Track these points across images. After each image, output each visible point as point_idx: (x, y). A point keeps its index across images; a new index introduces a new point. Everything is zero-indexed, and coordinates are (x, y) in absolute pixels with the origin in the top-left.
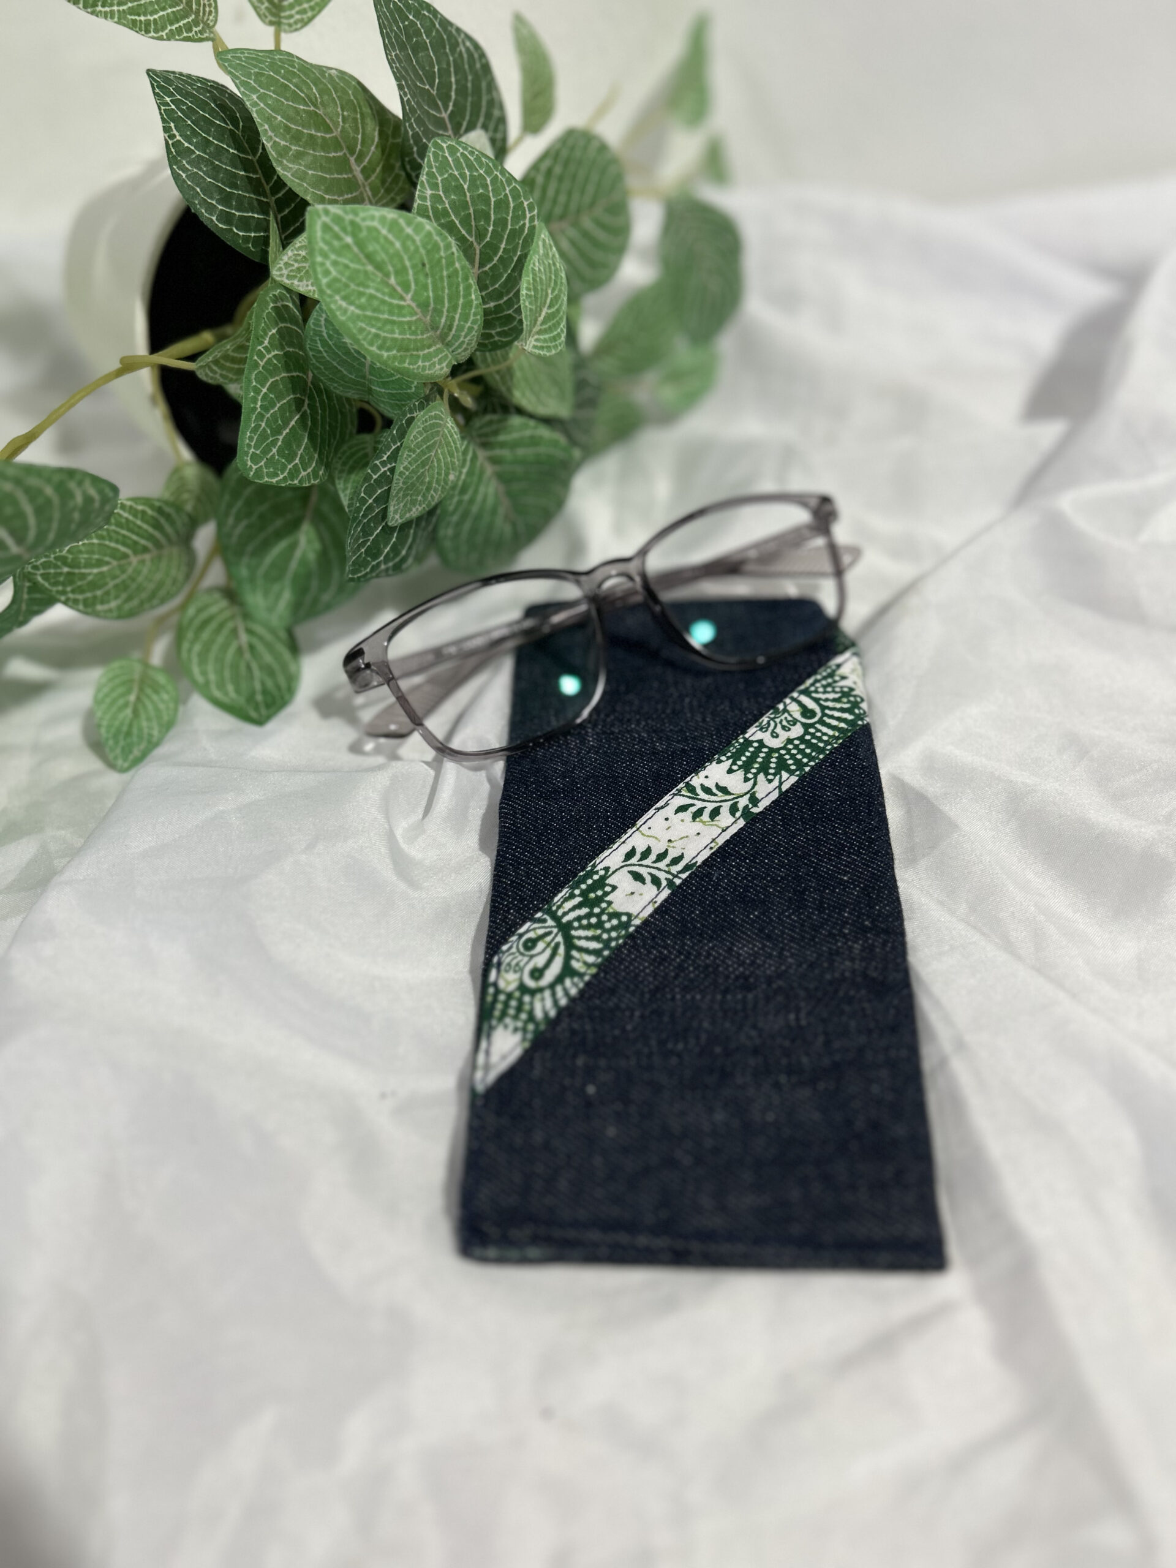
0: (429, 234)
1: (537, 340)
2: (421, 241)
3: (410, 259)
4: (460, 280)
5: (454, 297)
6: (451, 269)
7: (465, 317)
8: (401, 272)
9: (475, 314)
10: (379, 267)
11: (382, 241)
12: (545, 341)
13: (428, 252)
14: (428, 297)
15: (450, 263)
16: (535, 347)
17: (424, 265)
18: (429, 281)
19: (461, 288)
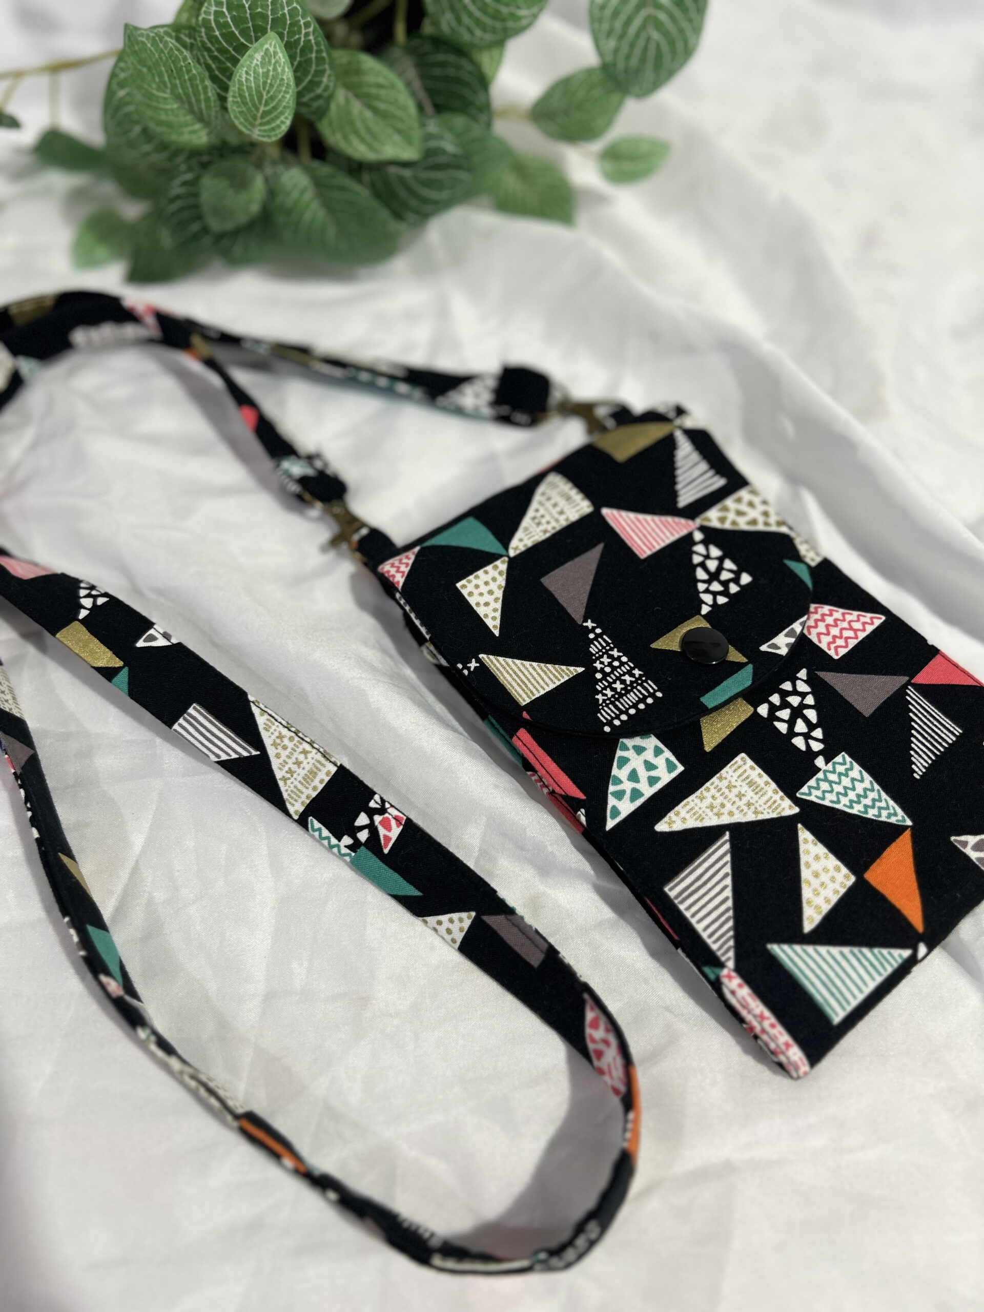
0: (171, 49)
1: (260, 130)
2: (168, 53)
3: (164, 66)
4: (198, 82)
5: (196, 94)
6: (190, 75)
7: (208, 107)
8: (160, 75)
9: (215, 106)
10: (149, 69)
11: (148, 52)
12: (265, 131)
13: (173, 62)
14: (179, 94)
15: (189, 71)
16: (259, 135)
17: (172, 71)
18: (177, 82)
19: (200, 88)
